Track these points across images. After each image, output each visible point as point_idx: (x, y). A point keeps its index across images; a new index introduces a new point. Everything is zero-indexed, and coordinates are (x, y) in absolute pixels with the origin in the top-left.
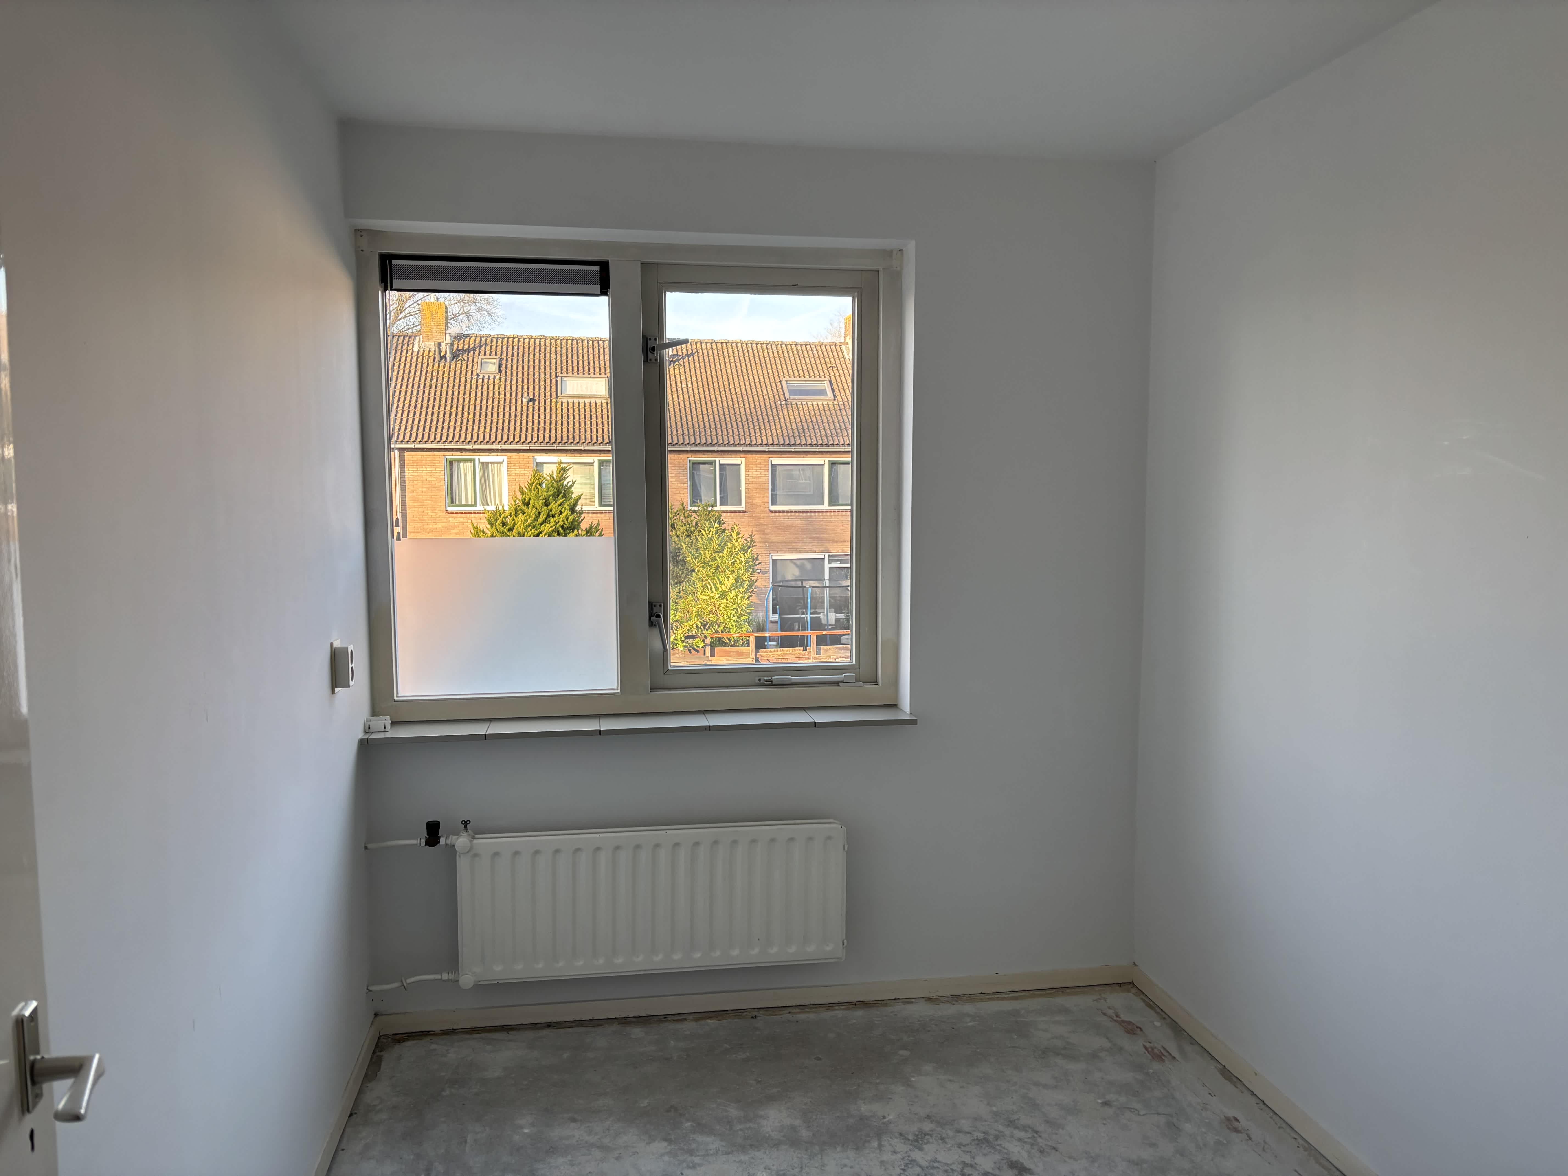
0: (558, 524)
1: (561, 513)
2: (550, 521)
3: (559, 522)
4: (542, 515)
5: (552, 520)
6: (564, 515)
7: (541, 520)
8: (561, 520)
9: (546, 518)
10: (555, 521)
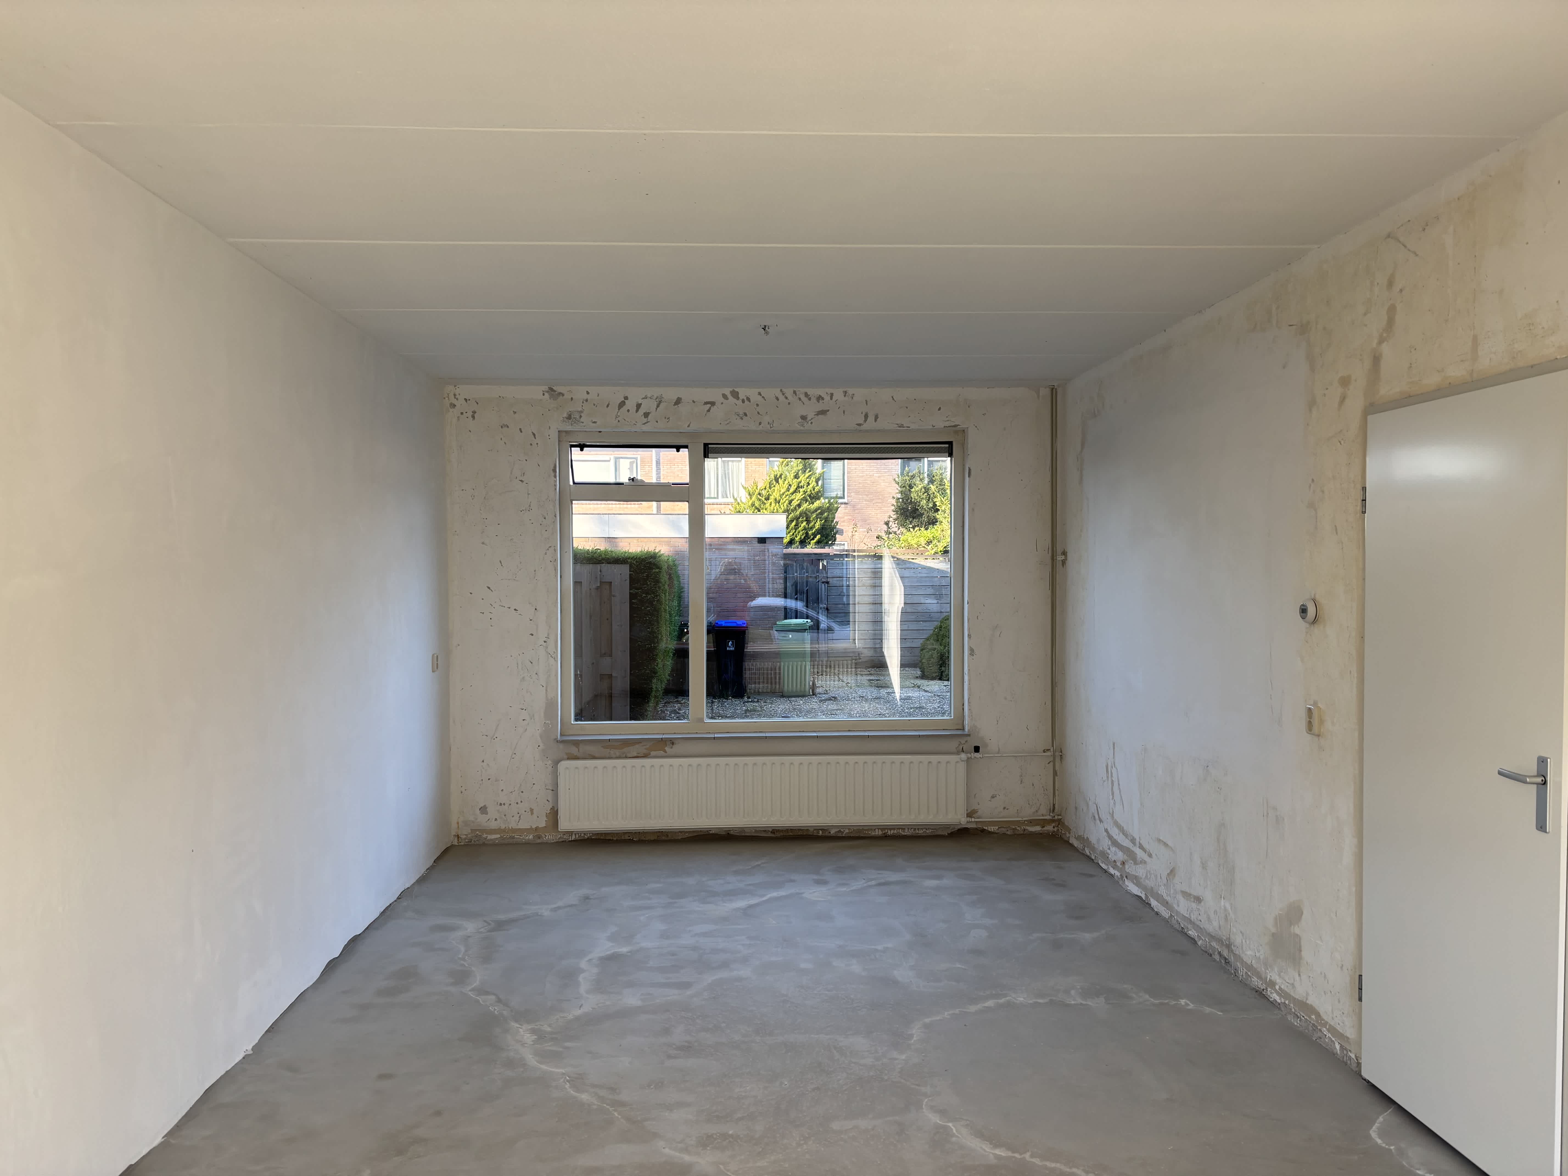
0: (807, 494)
1: (809, 484)
2: (799, 491)
3: (807, 491)
4: (793, 486)
5: (801, 490)
6: (811, 486)
7: (792, 490)
8: (809, 490)
9: (797, 489)
10: (804, 491)
